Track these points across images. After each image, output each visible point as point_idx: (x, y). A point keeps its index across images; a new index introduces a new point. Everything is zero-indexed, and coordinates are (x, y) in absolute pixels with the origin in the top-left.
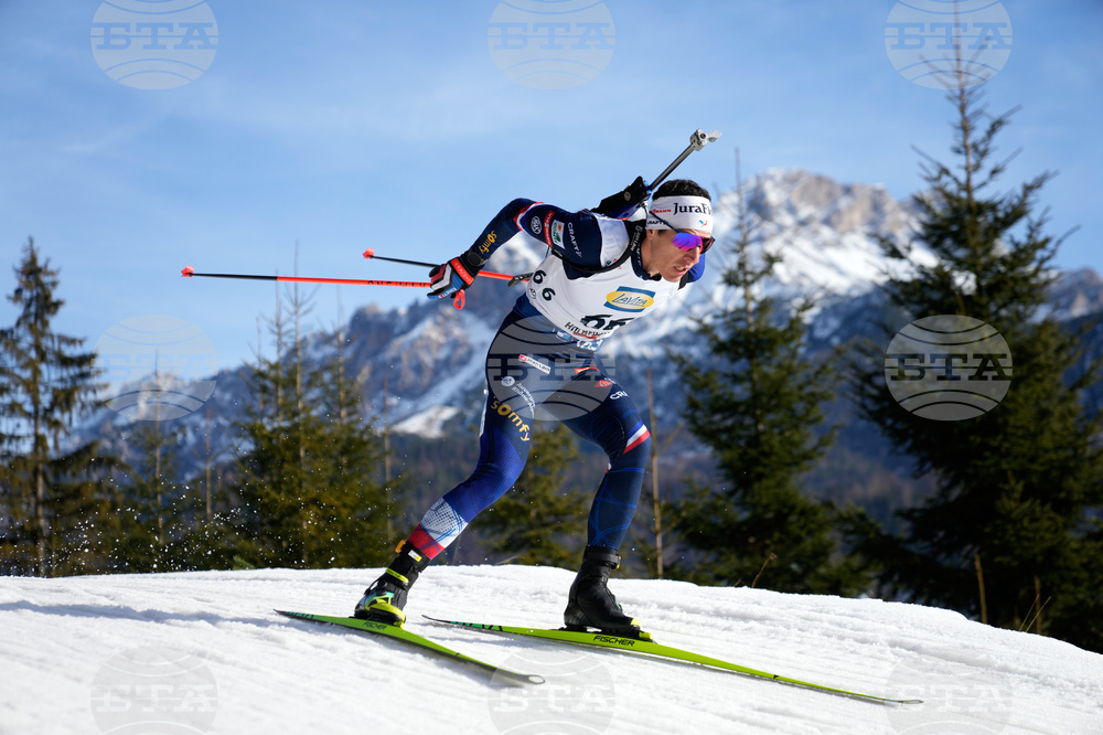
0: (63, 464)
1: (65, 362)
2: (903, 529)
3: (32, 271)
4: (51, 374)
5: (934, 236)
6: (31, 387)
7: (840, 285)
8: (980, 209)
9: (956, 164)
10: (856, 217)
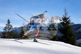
0: (10, 32)
1: (10, 26)
2: (61, 38)
3: (8, 20)
4: (9, 27)
5: (63, 20)
6: (8, 27)
7: (58, 23)
8: (66, 18)
9: (65, 15)
10: (59, 19)
